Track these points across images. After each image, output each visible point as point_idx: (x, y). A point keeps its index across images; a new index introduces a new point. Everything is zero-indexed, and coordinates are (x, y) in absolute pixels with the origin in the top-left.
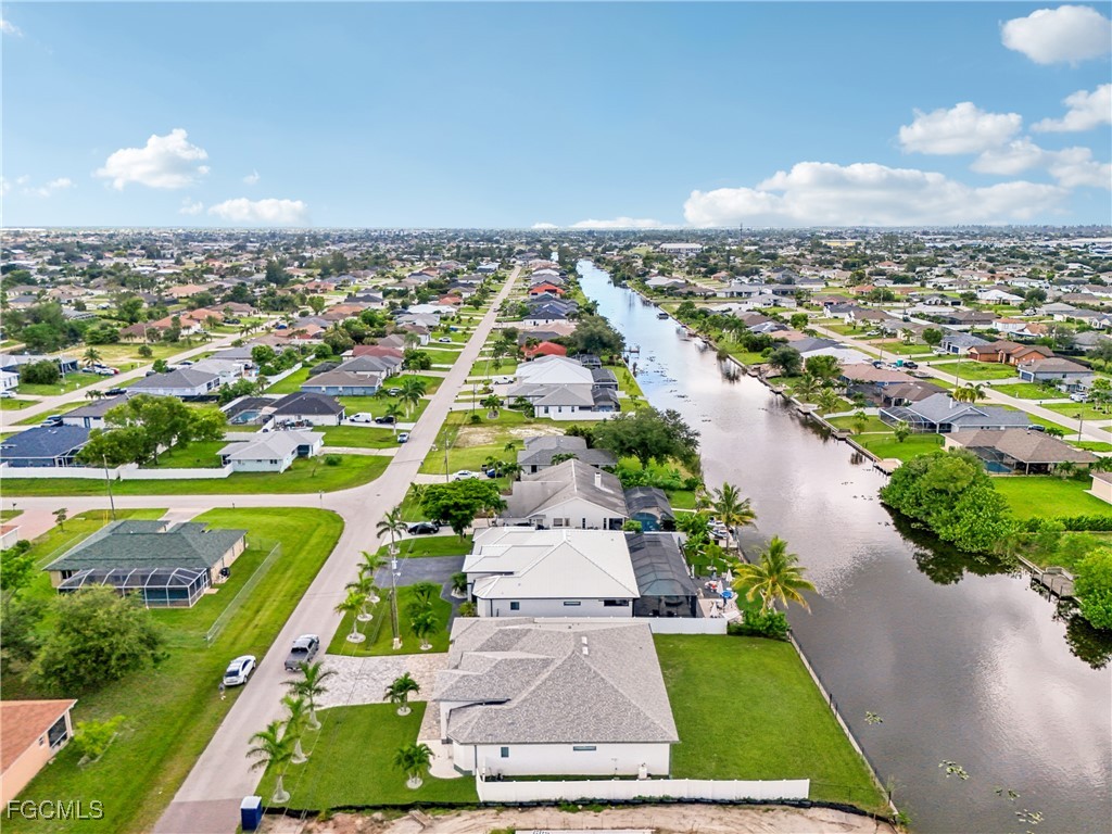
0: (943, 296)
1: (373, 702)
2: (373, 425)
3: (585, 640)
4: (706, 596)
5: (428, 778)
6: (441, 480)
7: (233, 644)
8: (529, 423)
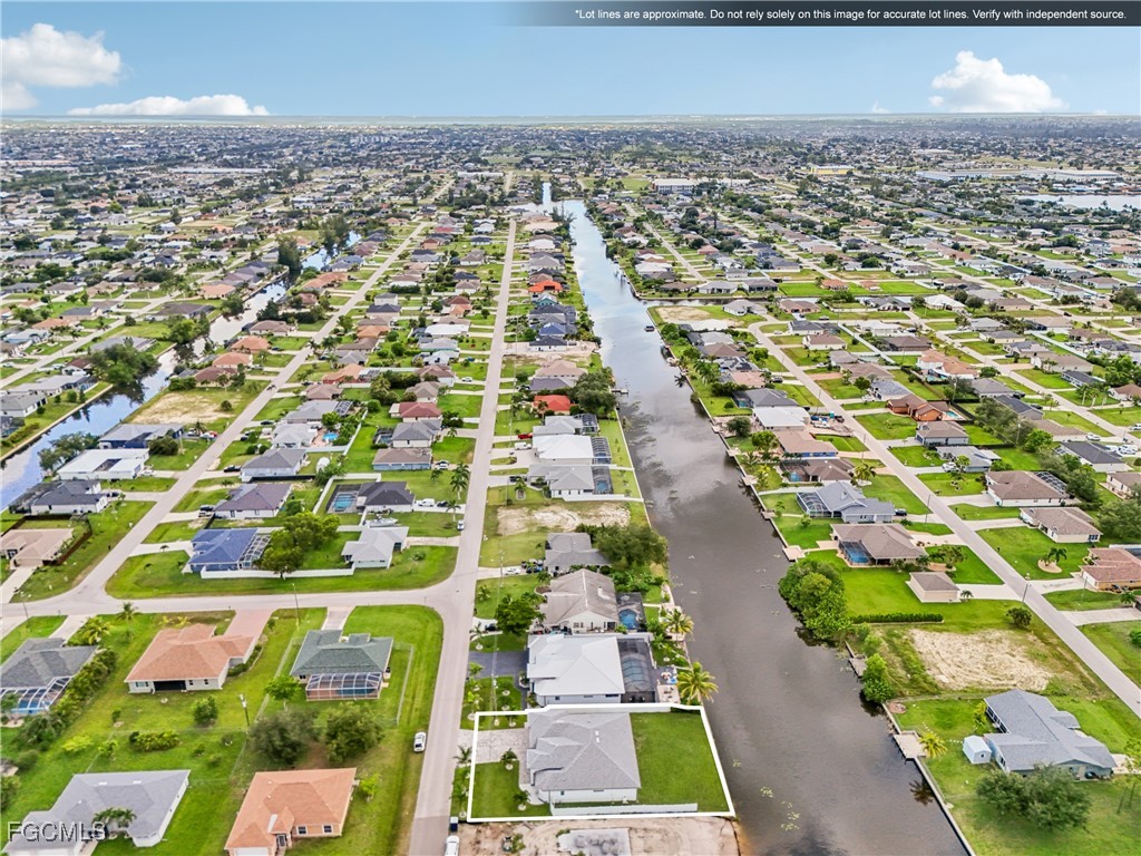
0: (895, 303)
1: (492, 761)
2: (436, 509)
3: (597, 733)
4: (662, 684)
5: (529, 805)
6: (495, 573)
7: (409, 722)
8: (547, 505)
